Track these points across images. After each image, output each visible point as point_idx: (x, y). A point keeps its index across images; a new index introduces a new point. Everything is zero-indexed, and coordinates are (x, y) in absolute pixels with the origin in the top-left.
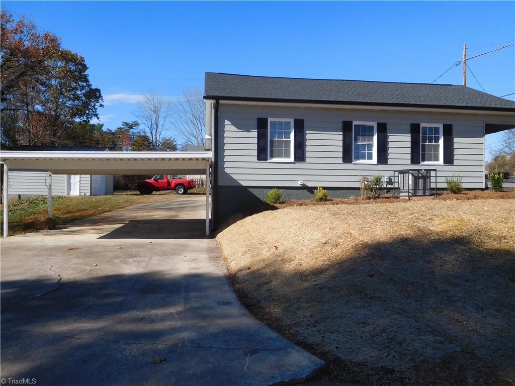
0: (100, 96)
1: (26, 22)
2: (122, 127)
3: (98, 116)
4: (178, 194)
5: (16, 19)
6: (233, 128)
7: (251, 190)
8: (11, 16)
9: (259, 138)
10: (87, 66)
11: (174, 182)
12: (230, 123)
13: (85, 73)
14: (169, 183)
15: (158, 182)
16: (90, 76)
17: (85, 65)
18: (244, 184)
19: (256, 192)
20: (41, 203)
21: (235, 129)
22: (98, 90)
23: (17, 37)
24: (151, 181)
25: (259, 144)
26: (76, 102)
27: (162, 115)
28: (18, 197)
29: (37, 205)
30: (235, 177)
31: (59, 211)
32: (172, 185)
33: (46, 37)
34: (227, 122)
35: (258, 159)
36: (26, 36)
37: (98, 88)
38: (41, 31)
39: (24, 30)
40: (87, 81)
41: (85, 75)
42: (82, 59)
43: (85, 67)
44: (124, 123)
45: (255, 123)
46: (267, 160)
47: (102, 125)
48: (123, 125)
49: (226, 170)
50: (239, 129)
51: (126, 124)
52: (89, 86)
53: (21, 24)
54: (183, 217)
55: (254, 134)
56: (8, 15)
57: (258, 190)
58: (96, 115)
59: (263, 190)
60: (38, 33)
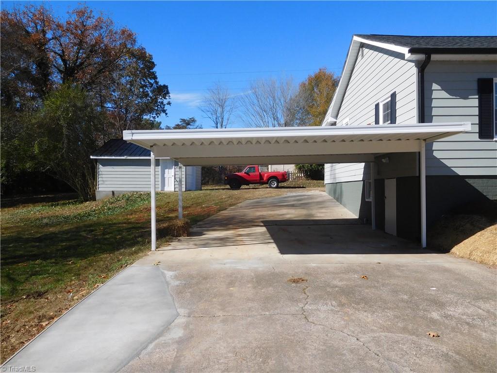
0: (168, 93)
1: (105, 19)
2: (180, 123)
3: (166, 112)
4: (271, 187)
5: (96, 15)
6: (444, 94)
7: (470, 181)
8: (91, 11)
9: (481, 107)
10: (155, 64)
11: (266, 175)
12: (439, 88)
13: (153, 71)
14: (261, 176)
15: (249, 175)
16: (157, 73)
17: (153, 63)
18: (461, 172)
19: (476, 184)
20: (139, 200)
21: (447, 95)
22: (166, 87)
23: (96, 34)
24: (242, 174)
25: (481, 116)
26: (145, 100)
27: (227, 109)
28: (112, 193)
29: (135, 201)
30: (448, 163)
31: (160, 208)
32: (265, 178)
33: (123, 32)
34: (435, 86)
35: (480, 137)
36: (105, 32)
37: (166, 85)
38: (117, 27)
39: (103, 25)
40: (155, 78)
41: (153, 72)
42: (151, 57)
43: (153, 65)
44: (182, 119)
45: (475, 86)
46: (493, 138)
47: (160, 123)
48: (181, 122)
49: (435, 154)
50: (453, 96)
51: (184, 120)
52: (157, 83)
53: (100, 20)
54: (321, 217)
55: (474, 101)
56: (89, 11)
57: (480, 181)
58: (164, 111)
59: (485, 180)
60: (115, 28)
